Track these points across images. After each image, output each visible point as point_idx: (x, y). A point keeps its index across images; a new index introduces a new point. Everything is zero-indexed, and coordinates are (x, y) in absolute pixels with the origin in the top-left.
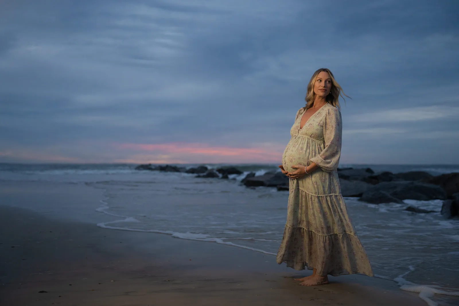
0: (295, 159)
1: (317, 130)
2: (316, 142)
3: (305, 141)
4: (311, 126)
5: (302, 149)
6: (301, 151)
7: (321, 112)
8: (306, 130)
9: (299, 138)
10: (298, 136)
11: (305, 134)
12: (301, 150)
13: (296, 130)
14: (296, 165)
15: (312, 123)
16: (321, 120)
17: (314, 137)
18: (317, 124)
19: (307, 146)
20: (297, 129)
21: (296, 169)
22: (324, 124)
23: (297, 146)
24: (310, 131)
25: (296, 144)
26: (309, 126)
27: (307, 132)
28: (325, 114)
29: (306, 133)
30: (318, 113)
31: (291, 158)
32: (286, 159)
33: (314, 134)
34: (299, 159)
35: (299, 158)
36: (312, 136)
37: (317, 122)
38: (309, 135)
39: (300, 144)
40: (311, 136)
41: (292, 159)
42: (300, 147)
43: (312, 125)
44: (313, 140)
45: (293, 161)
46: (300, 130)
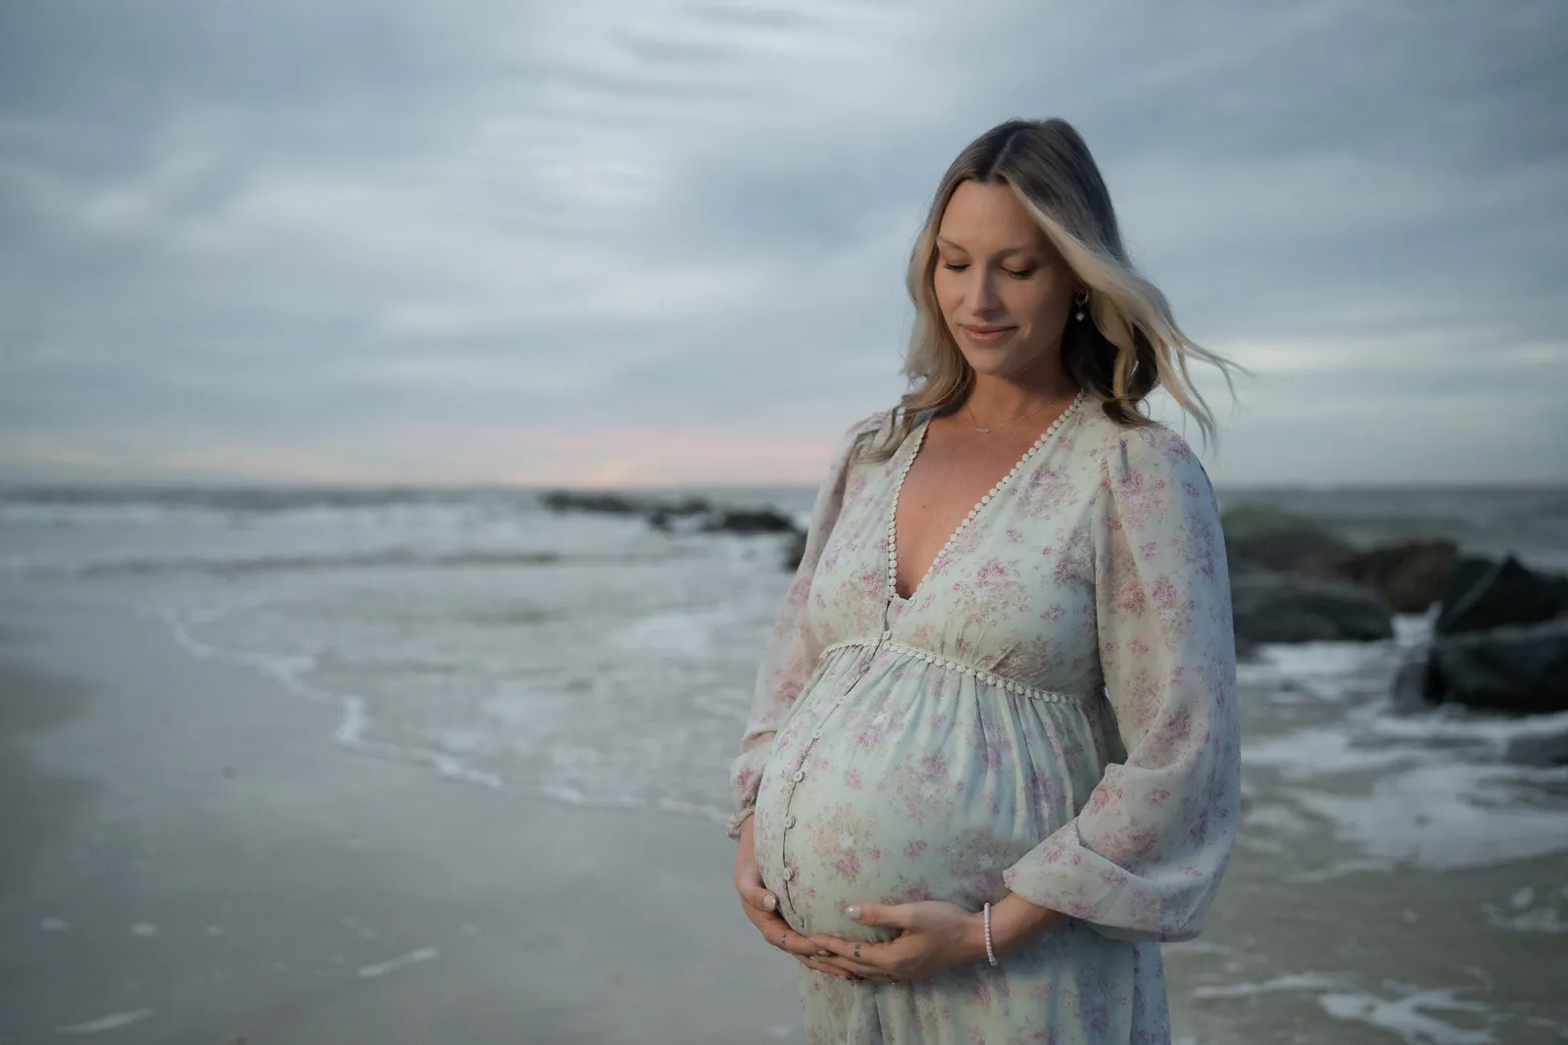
0: (877, 854)
1: (1054, 614)
2: (1040, 706)
3: (957, 702)
4: (999, 579)
5: (936, 763)
6: (928, 790)
7: (1062, 468)
8: (961, 621)
9: (898, 672)
10: (891, 658)
11: (951, 640)
12: (931, 777)
13: (868, 601)
14: (885, 901)
15: (1003, 563)
16: (1075, 537)
17: (1023, 675)
18: (1050, 565)
19: (982, 744)
20: (873, 594)
21: (895, 932)
22: (1098, 563)
23: (895, 737)
24: (994, 623)
25: (880, 719)
26: (980, 585)
27: (973, 634)
28: (1098, 478)
29: (960, 642)
30: (1038, 475)
31: (847, 842)
32: (801, 844)
33: (1031, 649)
34: (912, 854)
35: (916, 849)
36: (1015, 662)
37: (1046, 551)
38: (988, 658)
39: (914, 725)
40: (1000, 665)
41: (851, 854)
42: (919, 756)
43: (1011, 578)
44: (1019, 690)
45: (868, 867)
46: (900, 608)
